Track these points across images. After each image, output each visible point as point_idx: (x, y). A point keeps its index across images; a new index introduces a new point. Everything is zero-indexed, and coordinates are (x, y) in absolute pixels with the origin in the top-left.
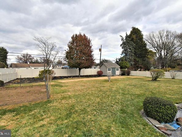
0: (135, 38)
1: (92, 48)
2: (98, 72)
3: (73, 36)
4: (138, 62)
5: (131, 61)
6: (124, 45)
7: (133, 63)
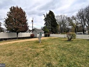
0: (51, 16)
1: (26, 18)
2: (31, 35)
3: (12, 8)
4: (53, 29)
5: (49, 28)
6: (46, 19)
7: (50, 30)
